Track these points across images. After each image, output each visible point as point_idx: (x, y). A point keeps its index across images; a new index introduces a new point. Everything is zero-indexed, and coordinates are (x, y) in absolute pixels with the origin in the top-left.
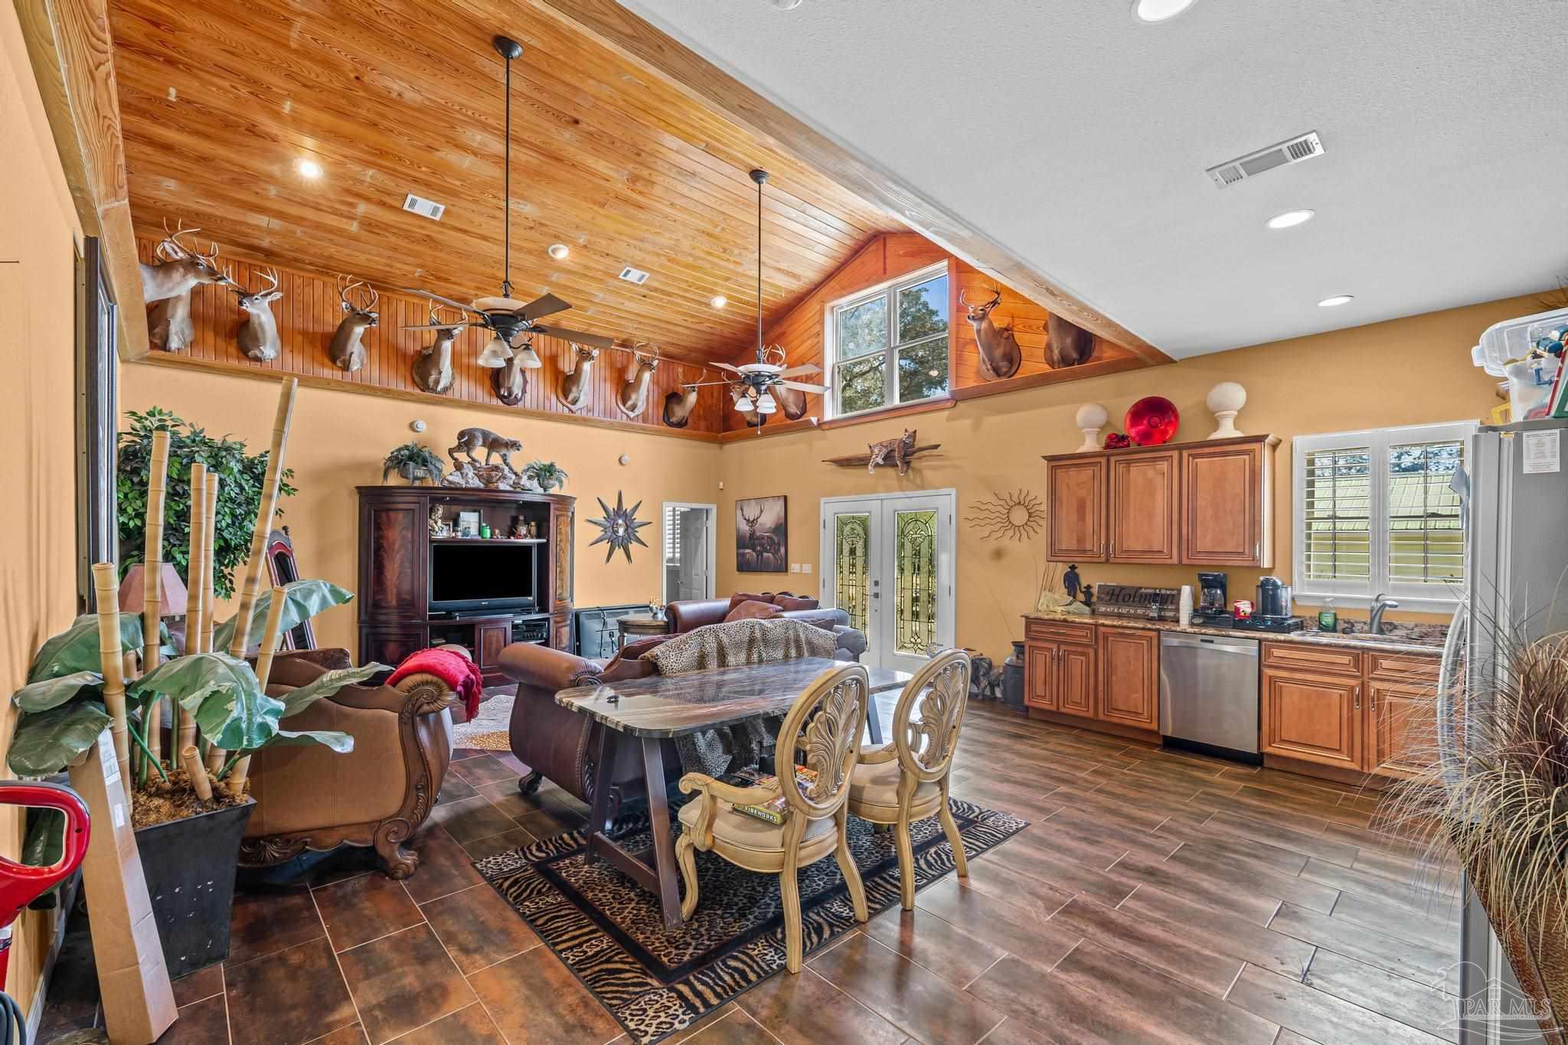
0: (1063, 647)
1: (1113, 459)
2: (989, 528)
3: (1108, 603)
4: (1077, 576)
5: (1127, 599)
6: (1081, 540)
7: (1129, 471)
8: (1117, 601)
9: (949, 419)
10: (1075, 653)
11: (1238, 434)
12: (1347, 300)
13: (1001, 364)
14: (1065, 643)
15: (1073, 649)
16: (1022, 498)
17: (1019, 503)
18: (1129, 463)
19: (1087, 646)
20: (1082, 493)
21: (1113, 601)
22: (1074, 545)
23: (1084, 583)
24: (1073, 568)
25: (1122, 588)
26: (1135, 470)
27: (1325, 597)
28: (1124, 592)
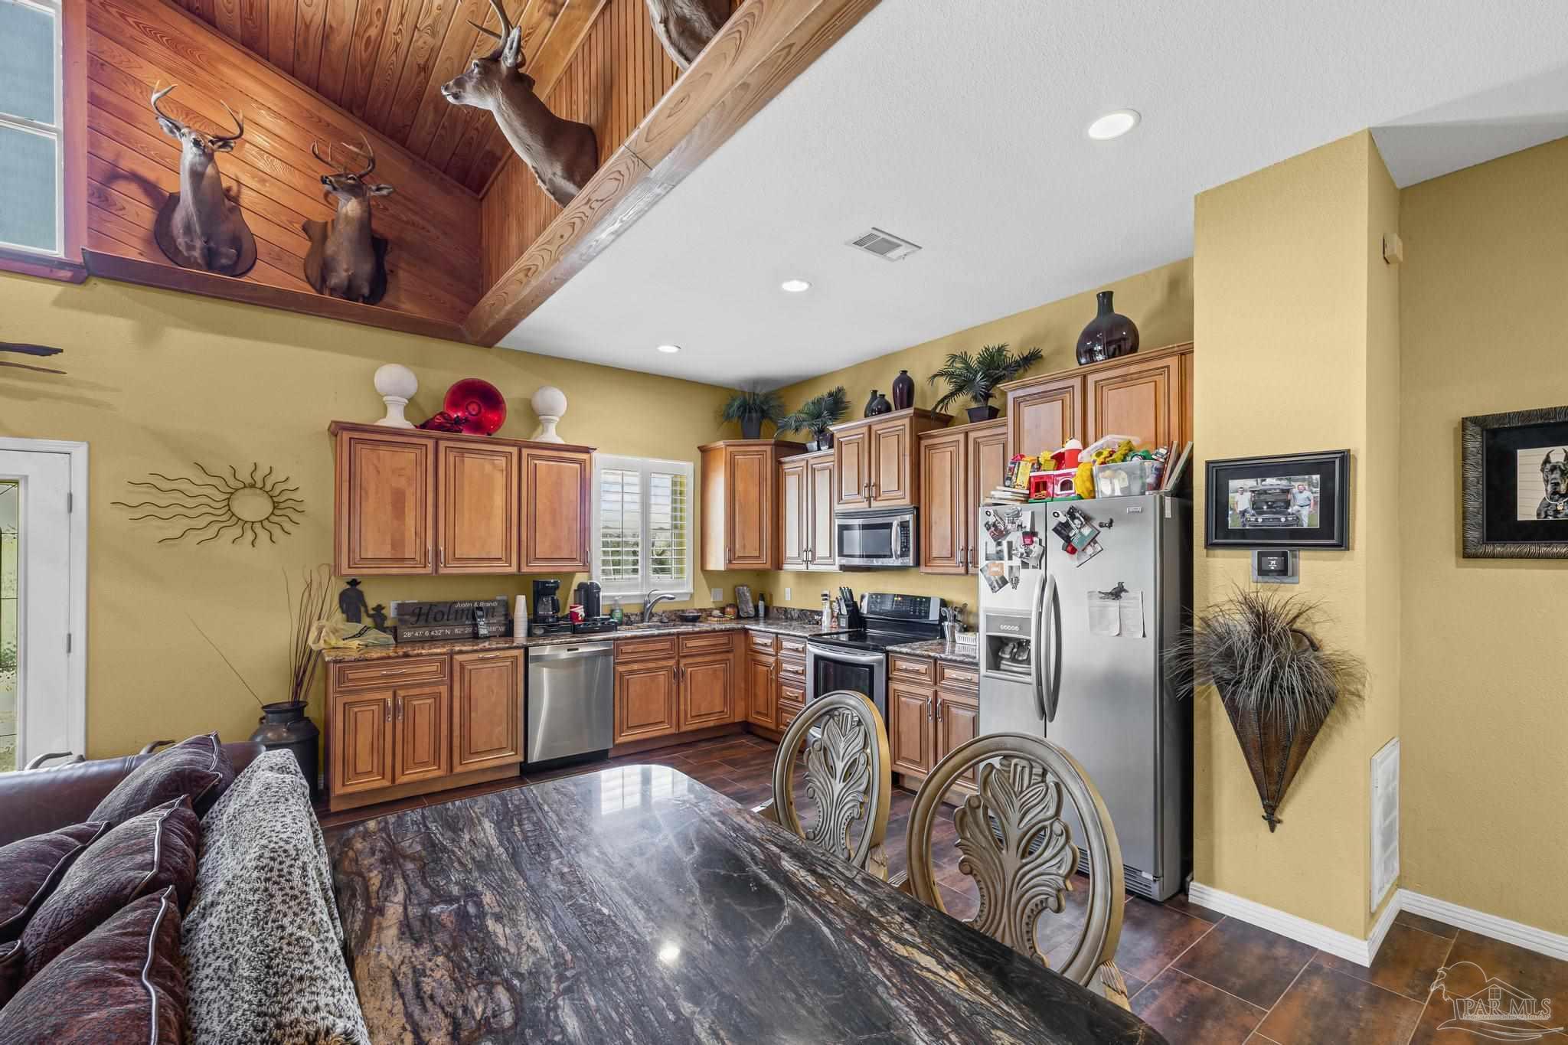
0: (401, 693)
1: (443, 444)
2: (183, 524)
3: (414, 626)
4: (360, 596)
5: (439, 616)
6: (397, 543)
7: (463, 461)
8: (426, 621)
9: (58, 302)
10: (418, 696)
11: (559, 441)
12: (674, 350)
13: (224, 250)
14: (402, 687)
15: (417, 691)
16: (258, 477)
17: (253, 486)
18: (463, 451)
19: (435, 684)
20: (402, 483)
21: (422, 623)
22: (386, 552)
23: (372, 602)
24: (354, 583)
25: (431, 605)
26: (470, 461)
27: (614, 597)
28: (435, 610)
